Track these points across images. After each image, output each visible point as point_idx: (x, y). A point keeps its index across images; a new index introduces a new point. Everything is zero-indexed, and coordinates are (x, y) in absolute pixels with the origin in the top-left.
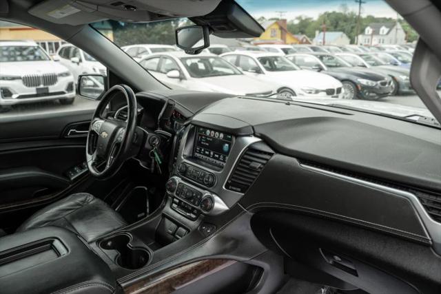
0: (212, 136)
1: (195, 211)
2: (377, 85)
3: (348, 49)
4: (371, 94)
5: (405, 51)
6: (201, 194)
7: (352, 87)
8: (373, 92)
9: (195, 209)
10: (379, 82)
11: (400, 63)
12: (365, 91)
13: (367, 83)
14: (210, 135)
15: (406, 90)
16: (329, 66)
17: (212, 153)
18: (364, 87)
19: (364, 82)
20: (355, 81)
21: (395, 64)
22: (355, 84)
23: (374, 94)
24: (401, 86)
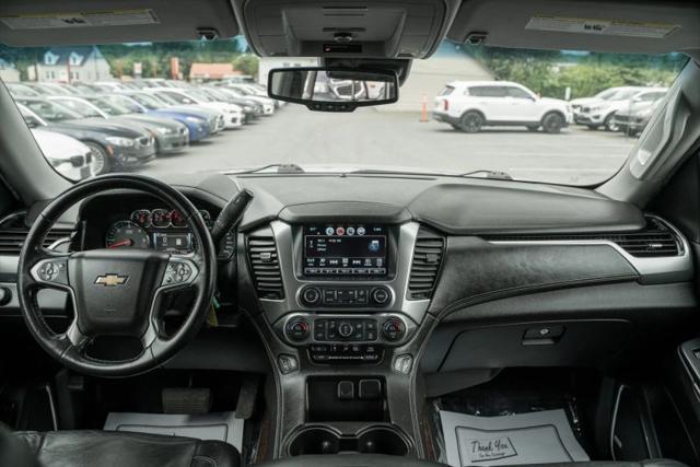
0: (341, 234)
1: (371, 349)
2: (135, 144)
3: (45, 89)
4: (130, 159)
5: (140, 91)
6: (374, 321)
7: (97, 151)
8: (133, 155)
9: (367, 346)
10: (138, 140)
11: (145, 110)
12: (121, 155)
13: (121, 142)
14: (335, 233)
15: (169, 148)
16: (50, 120)
17: (345, 260)
18: (118, 149)
19: (116, 141)
20: (102, 141)
21: (140, 111)
22: (103, 146)
23: (134, 159)
24: (162, 145)
